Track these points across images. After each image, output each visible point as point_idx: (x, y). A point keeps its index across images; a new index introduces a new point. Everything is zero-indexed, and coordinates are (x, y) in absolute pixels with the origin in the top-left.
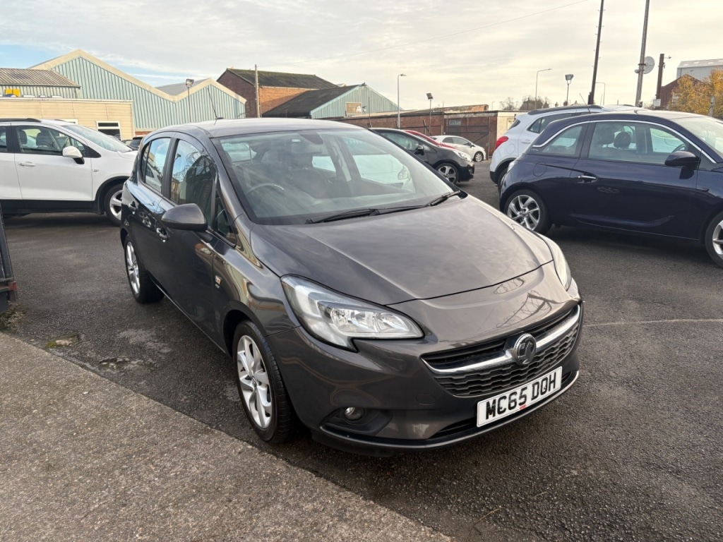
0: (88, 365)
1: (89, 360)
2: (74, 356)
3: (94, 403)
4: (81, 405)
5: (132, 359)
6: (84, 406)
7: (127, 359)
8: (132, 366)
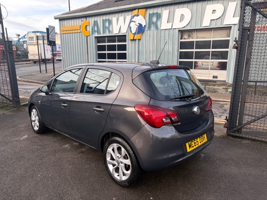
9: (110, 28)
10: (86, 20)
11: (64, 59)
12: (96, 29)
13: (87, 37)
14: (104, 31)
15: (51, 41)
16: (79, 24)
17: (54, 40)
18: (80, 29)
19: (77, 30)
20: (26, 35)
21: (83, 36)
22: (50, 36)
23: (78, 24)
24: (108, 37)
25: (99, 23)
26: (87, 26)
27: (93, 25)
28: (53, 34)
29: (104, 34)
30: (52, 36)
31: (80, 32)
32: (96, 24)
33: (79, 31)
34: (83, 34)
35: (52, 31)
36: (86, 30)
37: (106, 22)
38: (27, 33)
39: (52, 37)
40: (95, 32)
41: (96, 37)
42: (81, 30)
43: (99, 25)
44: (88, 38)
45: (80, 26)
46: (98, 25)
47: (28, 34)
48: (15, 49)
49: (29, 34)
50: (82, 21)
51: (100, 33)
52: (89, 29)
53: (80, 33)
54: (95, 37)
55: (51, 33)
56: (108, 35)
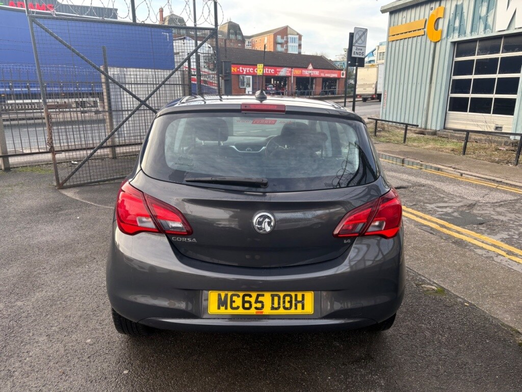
9: (488, 17)
10: (440, 5)
11: (386, 94)
12: (457, 24)
13: (436, 43)
14: (474, 26)
15: (355, 58)
16: (424, 17)
17: (361, 56)
18: (425, 28)
19: (418, 30)
20: (375, 50)
21: (428, 42)
22: (354, 49)
23: (422, 18)
24: (481, 40)
25: (465, 10)
26: (439, 18)
27: (451, 15)
28: (362, 44)
29: (473, 33)
30: (358, 47)
31: (422, 35)
32: (459, 11)
33: (422, 32)
34: (428, 39)
35: (360, 37)
36: (436, 29)
37: (482, 6)
38: (378, 44)
39: (359, 49)
40: (454, 31)
41: (454, 43)
42: (426, 30)
43: (465, 14)
44: (438, 45)
45: (426, 21)
46: (462, 13)
47: (378, 46)
48: (344, 77)
49: (380, 46)
50: (431, 9)
51: (465, 33)
52: (443, 25)
53: (423, 37)
54: (452, 42)
55: (356, 42)
56: (482, 35)
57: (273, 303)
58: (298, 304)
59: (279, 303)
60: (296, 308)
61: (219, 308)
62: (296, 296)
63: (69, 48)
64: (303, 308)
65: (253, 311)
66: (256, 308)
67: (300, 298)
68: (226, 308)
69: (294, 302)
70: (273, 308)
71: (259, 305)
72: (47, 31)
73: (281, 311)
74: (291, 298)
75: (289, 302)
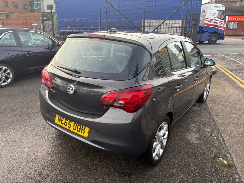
0: (221, 141)
1: (219, 142)
2: (224, 149)
3: (230, 127)
4: (234, 129)
5: (206, 131)
6: (233, 128)
7: (207, 132)
8: (208, 130)
57: (74, 127)
58: (82, 131)
59: (76, 128)
60: (81, 132)
61: (58, 122)
62: (82, 127)
63: (119, 12)
64: (84, 134)
65: (67, 127)
66: (68, 126)
67: (83, 129)
68: (60, 123)
69: (81, 129)
70: (73, 129)
71: (69, 126)
72: (111, 5)
73: (76, 131)
74: (80, 127)
75: (79, 128)
